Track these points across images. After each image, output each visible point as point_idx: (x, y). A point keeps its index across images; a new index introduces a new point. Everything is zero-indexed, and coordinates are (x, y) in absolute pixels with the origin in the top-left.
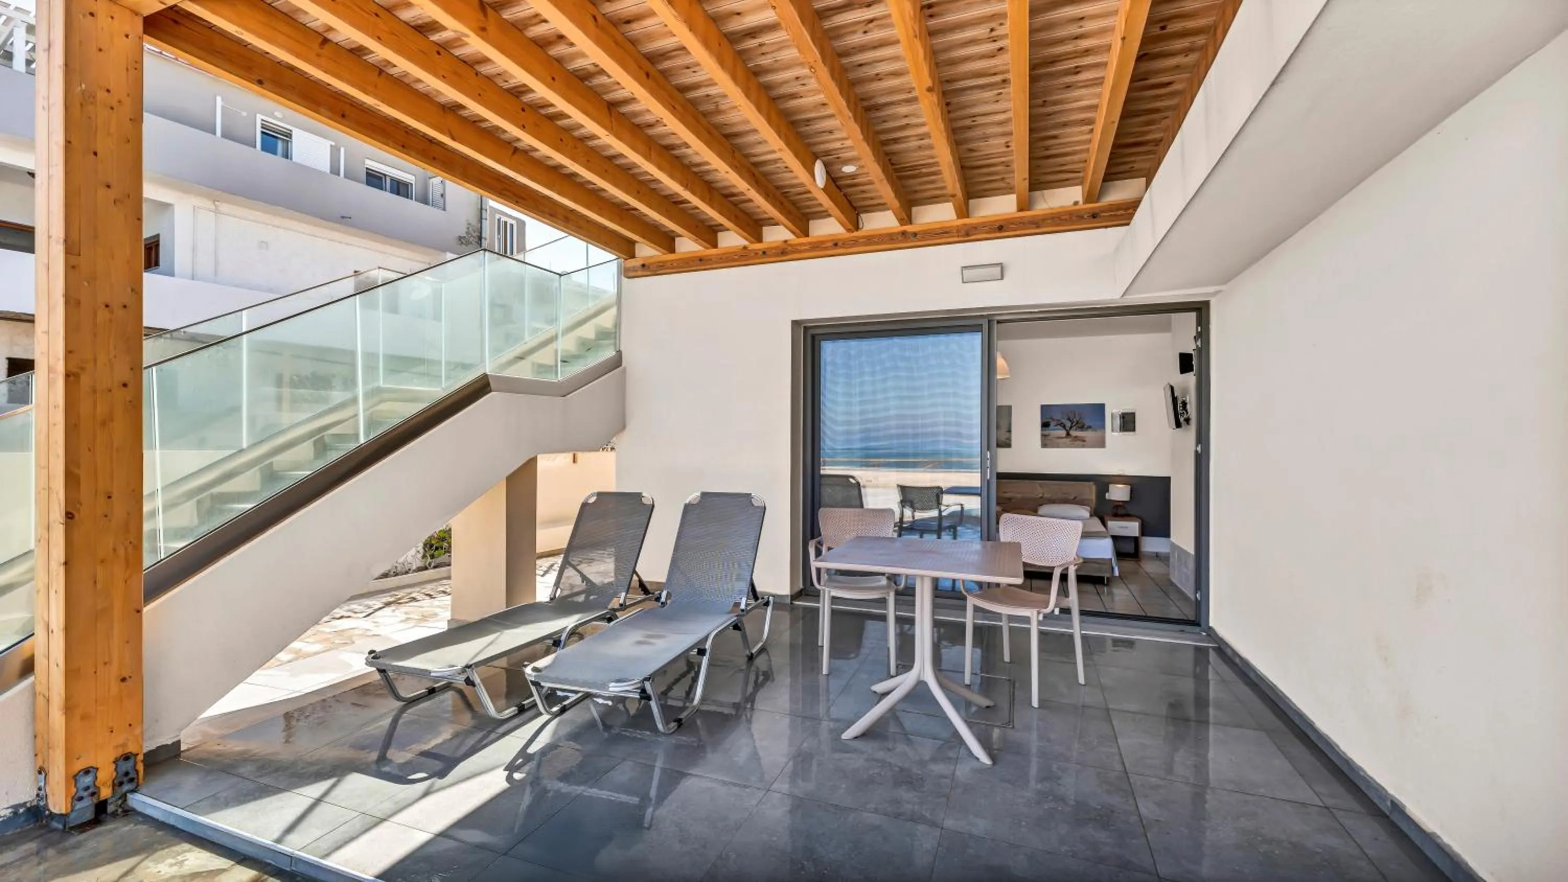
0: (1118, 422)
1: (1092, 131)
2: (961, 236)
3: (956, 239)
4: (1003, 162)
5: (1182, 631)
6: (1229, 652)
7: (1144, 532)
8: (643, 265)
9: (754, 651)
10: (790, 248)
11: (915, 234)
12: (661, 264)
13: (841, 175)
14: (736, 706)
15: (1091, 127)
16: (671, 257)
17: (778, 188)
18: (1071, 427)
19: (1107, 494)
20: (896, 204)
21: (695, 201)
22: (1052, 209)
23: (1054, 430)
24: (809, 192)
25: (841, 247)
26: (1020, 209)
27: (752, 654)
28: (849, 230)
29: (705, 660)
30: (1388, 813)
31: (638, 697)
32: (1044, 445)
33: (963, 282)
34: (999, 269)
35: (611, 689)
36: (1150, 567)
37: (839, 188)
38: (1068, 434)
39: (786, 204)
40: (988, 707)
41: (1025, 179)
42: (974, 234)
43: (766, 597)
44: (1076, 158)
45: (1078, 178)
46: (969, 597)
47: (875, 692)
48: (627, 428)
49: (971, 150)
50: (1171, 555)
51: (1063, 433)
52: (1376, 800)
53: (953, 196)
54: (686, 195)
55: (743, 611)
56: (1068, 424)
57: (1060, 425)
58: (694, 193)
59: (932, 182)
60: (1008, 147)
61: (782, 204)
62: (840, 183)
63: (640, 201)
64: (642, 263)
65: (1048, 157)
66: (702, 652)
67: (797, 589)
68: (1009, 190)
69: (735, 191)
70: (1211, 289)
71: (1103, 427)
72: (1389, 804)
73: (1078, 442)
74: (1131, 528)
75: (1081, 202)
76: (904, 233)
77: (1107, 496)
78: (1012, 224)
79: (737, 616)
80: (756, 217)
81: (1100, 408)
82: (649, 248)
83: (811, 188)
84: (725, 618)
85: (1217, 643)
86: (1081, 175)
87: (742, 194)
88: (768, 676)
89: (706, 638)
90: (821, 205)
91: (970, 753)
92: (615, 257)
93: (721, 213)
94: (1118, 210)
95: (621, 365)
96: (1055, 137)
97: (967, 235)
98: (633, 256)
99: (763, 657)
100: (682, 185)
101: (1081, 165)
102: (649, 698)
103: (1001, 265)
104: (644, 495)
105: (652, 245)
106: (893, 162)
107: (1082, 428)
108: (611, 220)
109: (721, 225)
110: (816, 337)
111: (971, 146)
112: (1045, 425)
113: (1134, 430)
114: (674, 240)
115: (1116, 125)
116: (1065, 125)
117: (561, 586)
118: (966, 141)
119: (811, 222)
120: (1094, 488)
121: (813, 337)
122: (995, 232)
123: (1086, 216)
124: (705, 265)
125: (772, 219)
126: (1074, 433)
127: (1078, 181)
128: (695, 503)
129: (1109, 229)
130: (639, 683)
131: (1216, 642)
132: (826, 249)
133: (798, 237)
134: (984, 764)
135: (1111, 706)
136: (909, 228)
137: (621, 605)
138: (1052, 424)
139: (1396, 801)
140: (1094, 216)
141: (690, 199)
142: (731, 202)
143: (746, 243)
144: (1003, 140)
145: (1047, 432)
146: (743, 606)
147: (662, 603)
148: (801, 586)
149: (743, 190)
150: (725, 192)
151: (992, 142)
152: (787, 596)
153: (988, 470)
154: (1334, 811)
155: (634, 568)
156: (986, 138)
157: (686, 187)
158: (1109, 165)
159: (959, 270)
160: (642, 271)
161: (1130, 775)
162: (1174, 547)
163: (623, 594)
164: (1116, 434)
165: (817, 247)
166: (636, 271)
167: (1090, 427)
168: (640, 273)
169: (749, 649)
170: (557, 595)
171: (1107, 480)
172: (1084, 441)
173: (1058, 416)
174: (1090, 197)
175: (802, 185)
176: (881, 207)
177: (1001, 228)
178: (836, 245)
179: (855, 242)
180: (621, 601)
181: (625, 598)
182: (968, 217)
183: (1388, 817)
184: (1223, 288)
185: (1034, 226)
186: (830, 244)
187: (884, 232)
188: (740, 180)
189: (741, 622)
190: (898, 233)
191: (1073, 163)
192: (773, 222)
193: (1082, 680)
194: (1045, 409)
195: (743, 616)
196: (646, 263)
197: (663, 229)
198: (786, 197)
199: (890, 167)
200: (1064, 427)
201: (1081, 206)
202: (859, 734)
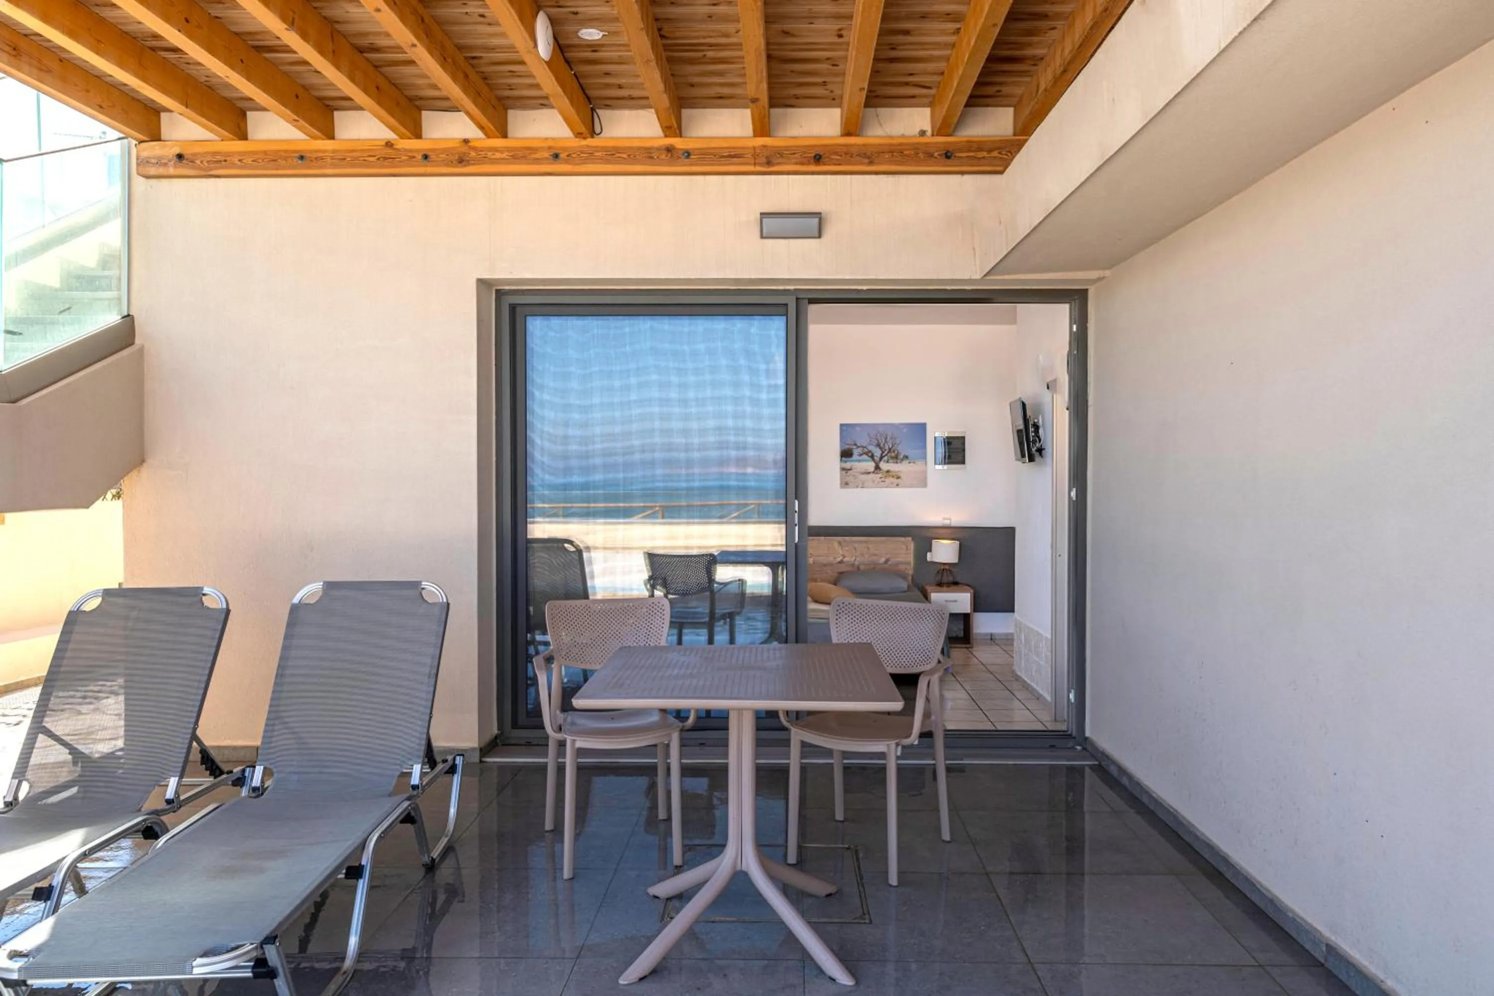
0: (941, 450)
1: (958, 30)
2: (760, 164)
3: (751, 168)
4: (828, 59)
5: (1052, 746)
6: (1113, 770)
7: (978, 605)
8: (180, 157)
9: (435, 854)
10: (473, 154)
11: (688, 154)
12: (218, 158)
13: (576, 41)
14: (408, 955)
15: (958, 26)
16: (238, 146)
17: (460, 48)
18: (881, 458)
19: (929, 554)
20: (665, 101)
21: (305, 50)
22: (891, 137)
23: (859, 461)
24: (523, 63)
25: (566, 162)
26: (847, 133)
27: (433, 860)
28: (579, 135)
29: (362, 885)
30: (1322, 961)
31: (250, 975)
32: (845, 484)
33: (762, 237)
34: (816, 220)
35: (196, 971)
36: (983, 654)
37: (567, 62)
38: (877, 468)
39: (473, 75)
40: (829, 895)
41: (862, 89)
42: (779, 164)
43: (450, 758)
44: (931, 66)
45: (926, 96)
46: (793, 730)
47: (656, 897)
48: (150, 461)
49: (786, 33)
50: (1015, 637)
51: (871, 466)
52: (1308, 946)
53: (754, 101)
54: (291, 39)
55: (415, 787)
56: (877, 453)
57: (866, 454)
58: (304, 36)
59: (721, 74)
60: (840, 36)
61: (466, 76)
62: (571, 55)
63: (191, 36)
64: (177, 150)
65: (893, 60)
66: (355, 872)
67: (488, 738)
68: (832, 101)
69: (382, 42)
70: (1093, 274)
71: (924, 457)
72: (1324, 949)
73: (891, 480)
74: (961, 601)
75: (929, 133)
76: (669, 150)
77: (929, 557)
78: (836, 153)
79: (408, 799)
80: (412, 93)
81: (920, 429)
82: (193, 125)
83: (527, 58)
84: (388, 803)
85: (1097, 760)
86: (932, 92)
87: (399, 49)
88: (454, 892)
89: (363, 846)
90: (537, 86)
91: (821, 971)
92: (119, 135)
93: (352, 79)
94: (980, 149)
95: (132, 343)
96: (907, 32)
97: (769, 163)
98: (156, 137)
99: (449, 862)
100: (284, 19)
101: (936, 78)
102: (272, 974)
103: (818, 215)
104: (206, 590)
105: (203, 120)
106: (662, 33)
107: (896, 458)
108: (121, 65)
109: (349, 99)
110: (518, 309)
111: (787, 27)
112: (846, 454)
113: (963, 462)
114: (244, 115)
115: (998, 30)
116: (924, 17)
117: (29, 774)
118: (783, 17)
119: (511, 113)
120: (912, 546)
121: (513, 308)
122: (809, 163)
123: (936, 154)
124: (309, 168)
125: (447, 99)
126: (884, 466)
127: (926, 101)
128: (312, 601)
129: (966, 177)
130: (256, 948)
131: (1094, 757)
132: (537, 161)
133: (488, 136)
134: (845, 985)
135: (990, 869)
136: (676, 142)
137: (169, 802)
138: (856, 452)
139: (1332, 944)
140: (948, 155)
141: (294, 47)
142: (368, 60)
143: (390, 135)
144: (834, 26)
145: (848, 465)
146: (415, 780)
147: (255, 789)
148: (495, 731)
149: (402, 45)
150: (364, 42)
151: (819, 25)
152: (473, 749)
153: (797, 528)
154: (1269, 968)
155: (195, 729)
156: (811, 18)
157: (291, 24)
158: (978, 84)
159: (759, 216)
160: (175, 167)
161: (1036, 966)
162: (1018, 625)
163: (173, 782)
164: (939, 467)
165: (524, 157)
166: (165, 165)
167: (906, 457)
168: (171, 171)
169: (429, 852)
170: (22, 796)
171: (929, 534)
172: (898, 478)
173: (863, 441)
174: (944, 127)
175: (512, 48)
176: (637, 102)
177: (818, 159)
178: (556, 156)
179: (589, 156)
180: (170, 794)
181: (179, 784)
182: (769, 136)
183: (1322, 965)
184: (1107, 273)
185: (867, 161)
186: (546, 154)
187: (637, 144)
188: (400, 25)
189: (416, 808)
190: (658, 149)
191: (926, 73)
192: (447, 106)
193: (946, 836)
194: (845, 429)
195: (417, 796)
196: (186, 152)
197: (227, 94)
198: (473, 66)
199: (660, 41)
200: (872, 457)
201: (928, 139)
202: (647, 973)
